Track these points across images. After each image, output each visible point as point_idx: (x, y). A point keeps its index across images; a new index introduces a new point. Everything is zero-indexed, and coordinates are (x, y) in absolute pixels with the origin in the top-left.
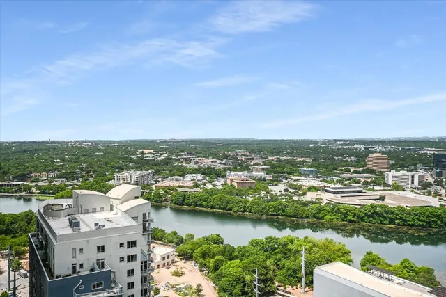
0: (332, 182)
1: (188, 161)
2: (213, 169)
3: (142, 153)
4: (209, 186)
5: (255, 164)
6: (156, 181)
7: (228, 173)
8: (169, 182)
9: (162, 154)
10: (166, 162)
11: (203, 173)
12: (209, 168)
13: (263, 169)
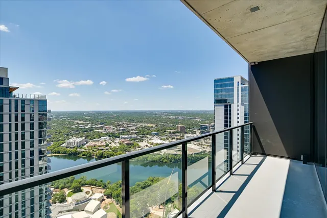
0: (165, 140)
1: (101, 128)
2: (114, 133)
3: (78, 123)
4: (113, 145)
5: (132, 130)
6: (87, 143)
7: (121, 136)
8: (94, 143)
9: (88, 124)
10: (91, 129)
11: (109, 136)
12: (112, 133)
13: (135, 133)
